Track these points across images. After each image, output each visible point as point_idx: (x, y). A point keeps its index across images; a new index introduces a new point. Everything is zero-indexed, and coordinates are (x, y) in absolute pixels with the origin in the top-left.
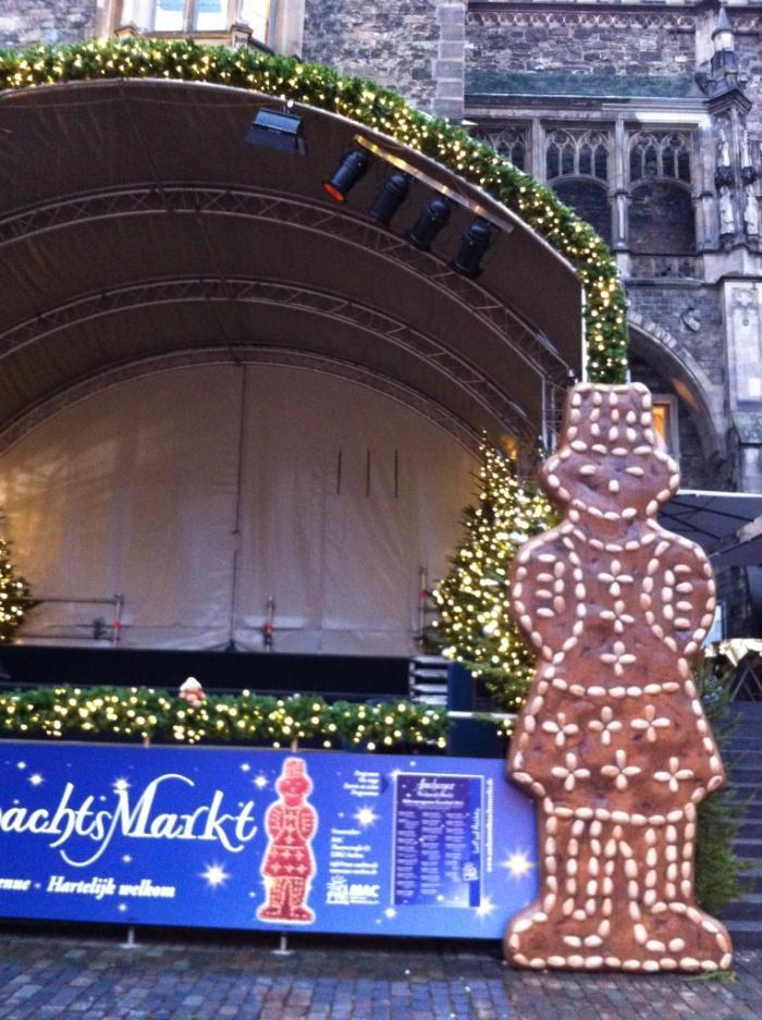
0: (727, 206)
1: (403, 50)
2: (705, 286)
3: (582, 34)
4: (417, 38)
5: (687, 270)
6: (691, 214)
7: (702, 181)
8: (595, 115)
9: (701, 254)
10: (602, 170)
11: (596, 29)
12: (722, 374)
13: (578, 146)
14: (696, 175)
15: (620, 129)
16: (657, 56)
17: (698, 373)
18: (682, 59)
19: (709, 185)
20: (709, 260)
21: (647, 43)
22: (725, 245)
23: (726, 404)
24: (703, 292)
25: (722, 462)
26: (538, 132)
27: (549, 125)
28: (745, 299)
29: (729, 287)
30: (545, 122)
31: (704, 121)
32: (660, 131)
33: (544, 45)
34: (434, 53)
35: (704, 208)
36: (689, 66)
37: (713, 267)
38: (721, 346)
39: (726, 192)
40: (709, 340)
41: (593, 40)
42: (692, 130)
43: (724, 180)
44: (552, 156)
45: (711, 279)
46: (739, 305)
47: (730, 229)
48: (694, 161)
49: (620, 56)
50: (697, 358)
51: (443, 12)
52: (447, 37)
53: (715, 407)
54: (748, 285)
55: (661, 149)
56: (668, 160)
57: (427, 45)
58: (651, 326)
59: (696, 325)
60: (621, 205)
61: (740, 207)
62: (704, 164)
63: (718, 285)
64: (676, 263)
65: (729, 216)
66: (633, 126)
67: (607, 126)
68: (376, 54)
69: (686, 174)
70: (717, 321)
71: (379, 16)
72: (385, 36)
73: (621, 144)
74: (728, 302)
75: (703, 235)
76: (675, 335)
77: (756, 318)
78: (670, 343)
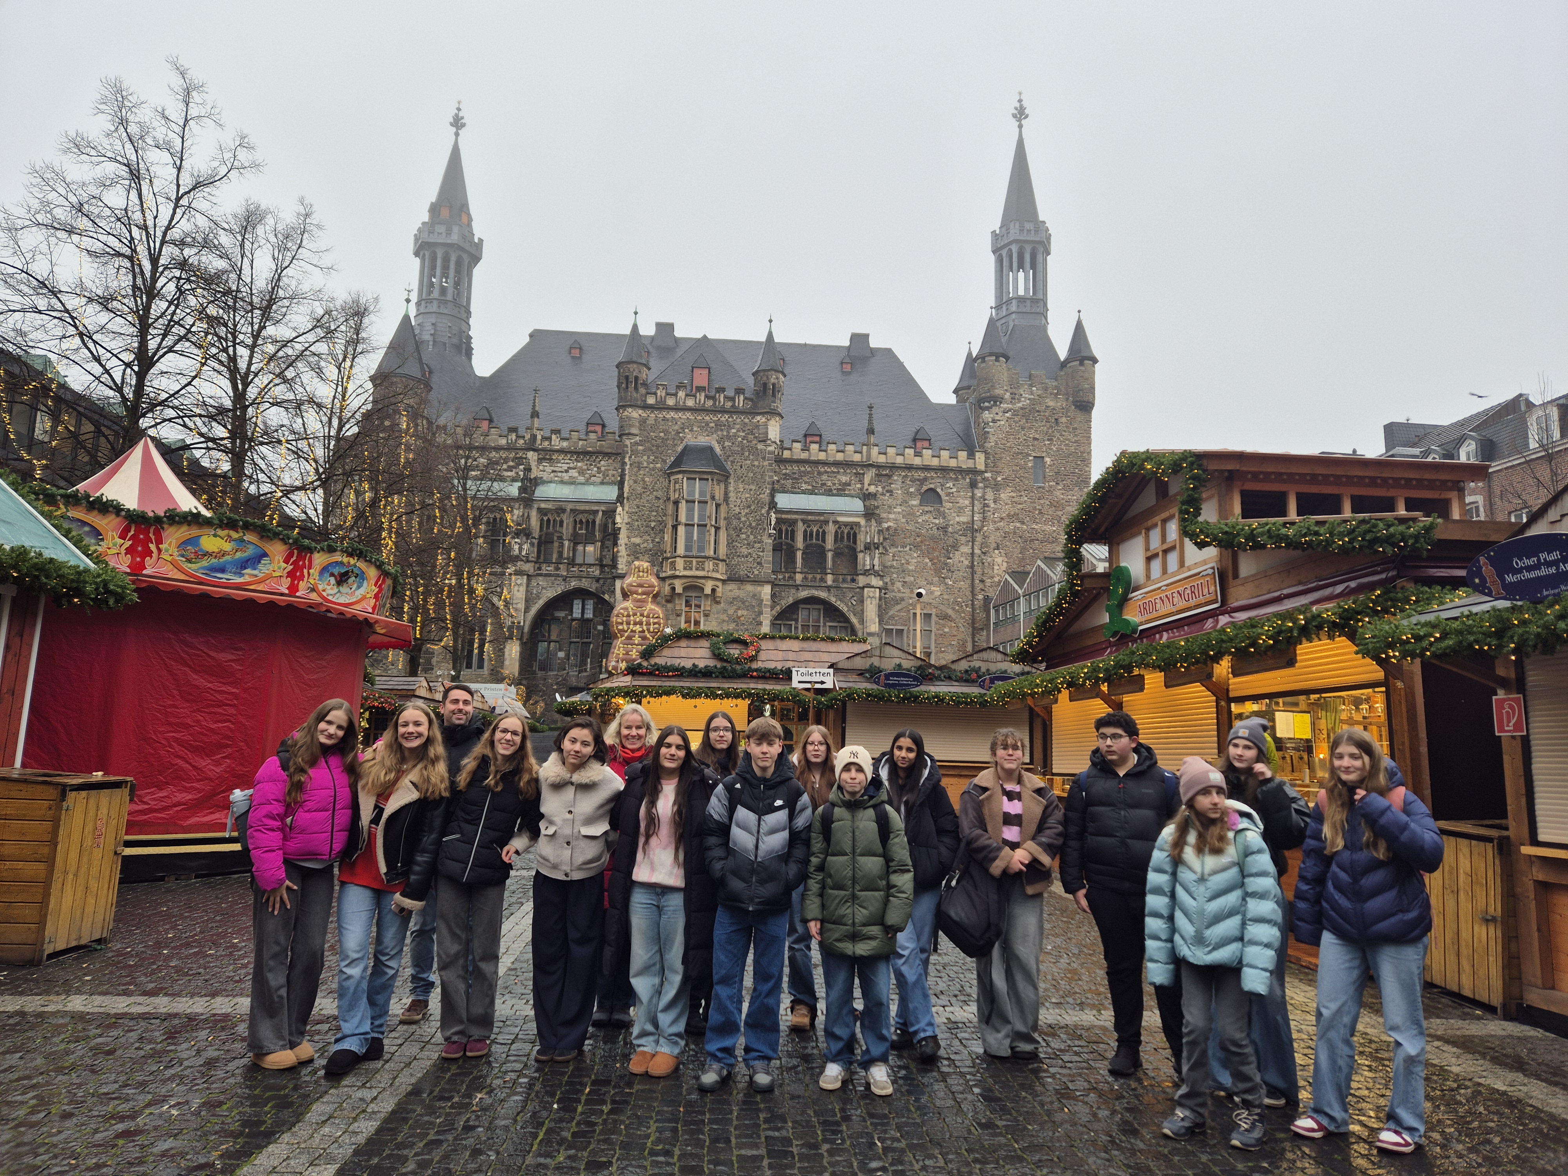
0: (868, 559)
2: (859, 588)
3: (820, 473)
5: (853, 580)
6: (855, 558)
7: (860, 546)
8: (822, 518)
9: (858, 575)
10: (824, 541)
11: (826, 472)
12: (862, 621)
13: (815, 530)
14: (858, 542)
15: (831, 524)
16: (849, 485)
17: (854, 620)
18: (859, 486)
19: (862, 548)
20: (861, 577)
21: (844, 479)
22: (866, 573)
23: (863, 632)
24: (858, 590)
26: (800, 524)
27: (803, 521)
28: (871, 595)
29: (866, 590)
30: (802, 520)
31: (863, 522)
32: (846, 524)
33: (805, 479)
35: (860, 556)
36: (861, 489)
37: (862, 580)
38: (862, 611)
39: (868, 552)
40: (859, 609)
41: (825, 477)
42: (858, 524)
43: (868, 547)
44: (805, 531)
45: (861, 585)
46: (869, 597)
47: (868, 568)
48: (858, 537)
49: (834, 484)
50: (855, 615)
54: (873, 590)
55: (846, 531)
56: (849, 533)
58: (838, 603)
59: (854, 603)
60: (830, 555)
61: (872, 559)
62: (863, 538)
63: (863, 588)
64: (849, 578)
65: (868, 562)
66: (836, 522)
67: (826, 522)
69: (855, 542)
70: (862, 601)
73: (831, 529)
74: (865, 595)
75: (859, 567)
76: (847, 606)
77: (875, 602)
78: (845, 609)
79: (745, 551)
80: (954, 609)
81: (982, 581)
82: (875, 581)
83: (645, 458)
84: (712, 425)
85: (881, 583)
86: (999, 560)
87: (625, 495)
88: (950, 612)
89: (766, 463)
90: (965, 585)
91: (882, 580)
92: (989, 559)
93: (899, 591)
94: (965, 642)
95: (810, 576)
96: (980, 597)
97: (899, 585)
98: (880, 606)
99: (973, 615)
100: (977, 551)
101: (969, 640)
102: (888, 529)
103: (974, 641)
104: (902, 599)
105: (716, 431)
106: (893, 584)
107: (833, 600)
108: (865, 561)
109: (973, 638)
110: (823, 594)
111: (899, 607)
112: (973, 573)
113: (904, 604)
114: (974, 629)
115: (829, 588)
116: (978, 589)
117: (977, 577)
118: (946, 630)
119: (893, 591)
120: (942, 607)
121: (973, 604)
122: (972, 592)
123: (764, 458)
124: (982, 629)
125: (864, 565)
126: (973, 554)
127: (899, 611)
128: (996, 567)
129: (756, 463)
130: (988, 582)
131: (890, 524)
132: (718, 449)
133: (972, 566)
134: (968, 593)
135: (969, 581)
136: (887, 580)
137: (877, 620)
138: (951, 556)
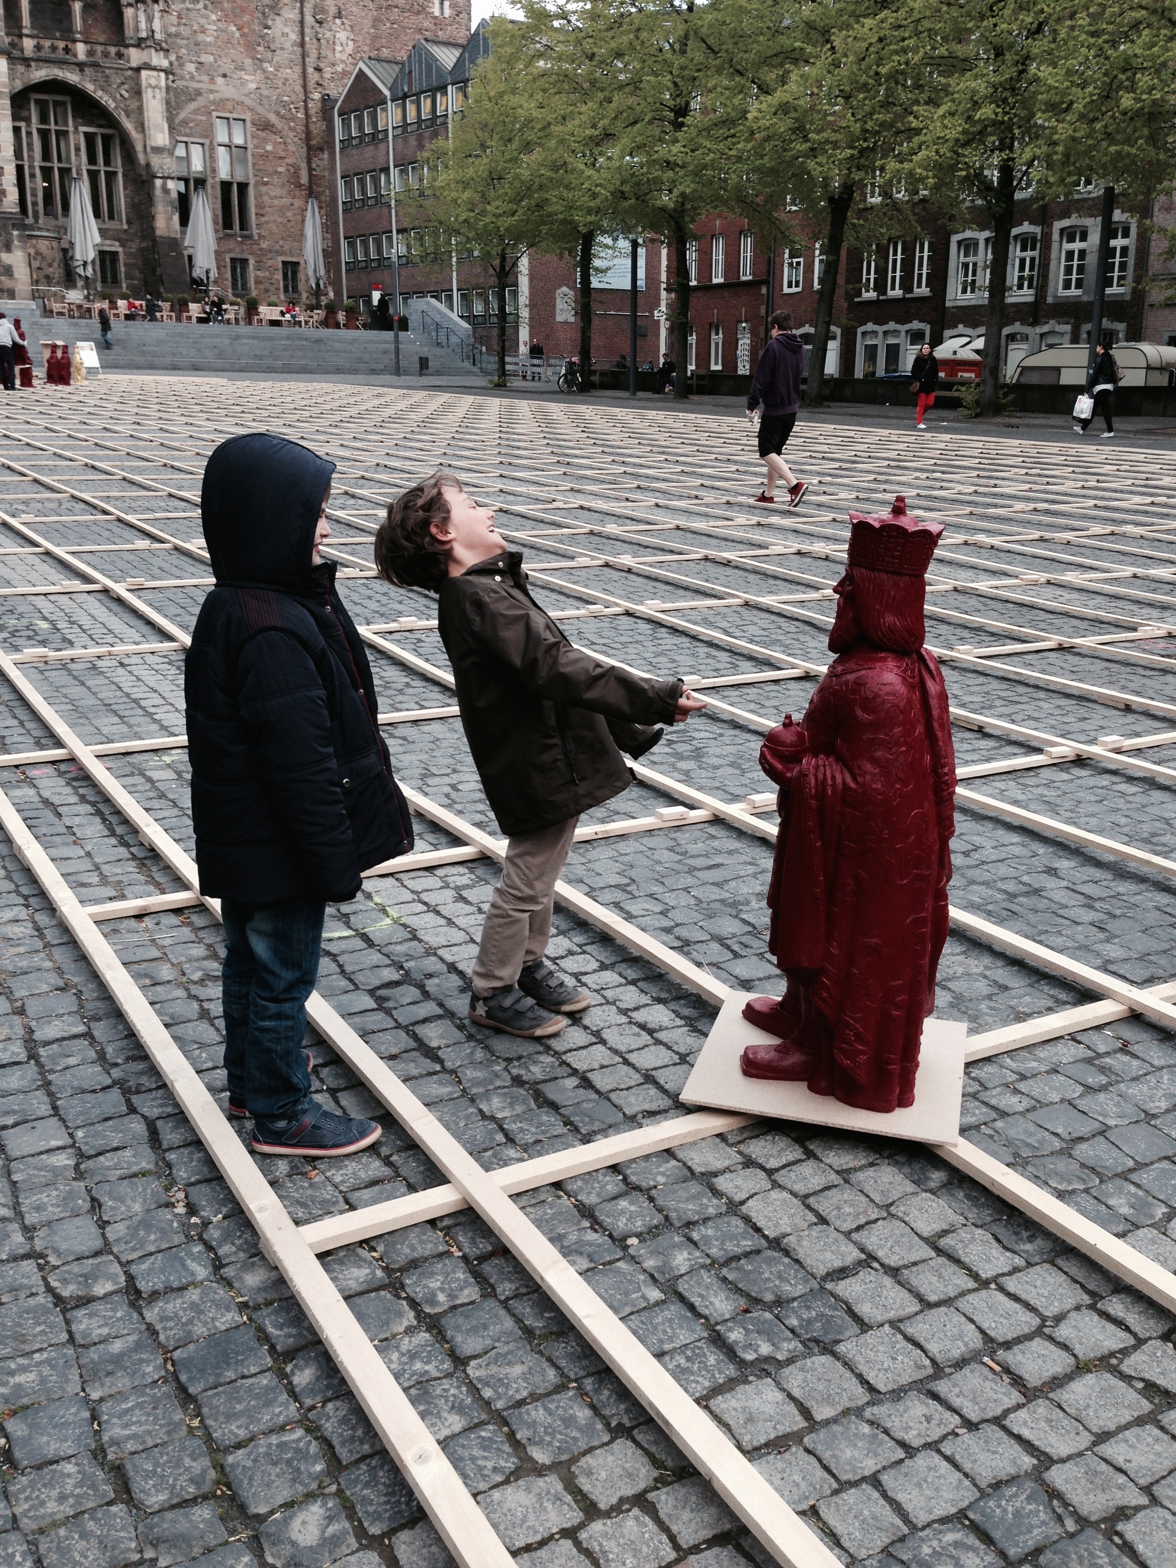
0: (142, 18)
2: (131, 68)
5: (120, 55)
6: (121, 15)
9: (127, 46)
12: (141, 127)
17: (128, 125)
20: (132, 50)
22: (140, 44)
23: (145, 147)
24: (130, 72)
25: (143, 182)
28: (153, 82)
29: (144, 73)
35: (129, 12)
37: (135, 56)
38: (140, 109)
40: (134, 105)
45: (134, 64)
46: (150, 85)
47: (144, 34)
50: (128, 116)
53: (139, 148)
54: (155, 73)
58: (100, 93)
59: (126, 95)
61: (150, 19)
63: (138, 70)
64: (113, 50)
65: (143, 25)
70: (137, 93)
74: (144, 83)
75: (129, 32)
76: (115, 100)
77: (160, 95)
78: (112, 105)
80: (278, 113)
81: (318, 70)
82: (158, 60)
85: (165, 63)
86: (342, 36)
88: (273, 118)
90: (292, 74)
91: (166, 57)
92: (328, 34)
93: (192, 78)
94: (297, 170)
95: (47, 43)
96: (317, 96)
97: (191, 67)
98: (168, 103)
99: (307, 126)
100: (309, 19)
101: (304, 165)
103: (310, 169)
104: (199, 93)
106: (182, 65)
107: (90, 87)
108: (137, 22)
109: (309, 163)
110: (72, 77)
111: (192, 106)
112: (304, 56)
113: (201, 101)
114: (309, 148)
115: (81, 66)
116: (311, 84)
117: (311, 61)
118: (269, 148)
119: (182, 78)
120: (260, 110)
121: (306, 108)
122: (304, 86)
124: (321, 149)
125: (137, 29)
126: (302, 22)
127: (196, 112)
128: (338, 48)
130: (328, 73)
133: (302, 44)
134: (299, 89)
135: (298, 69)
136: (173, 57)
137: (166, 126)
138: (270, 23)
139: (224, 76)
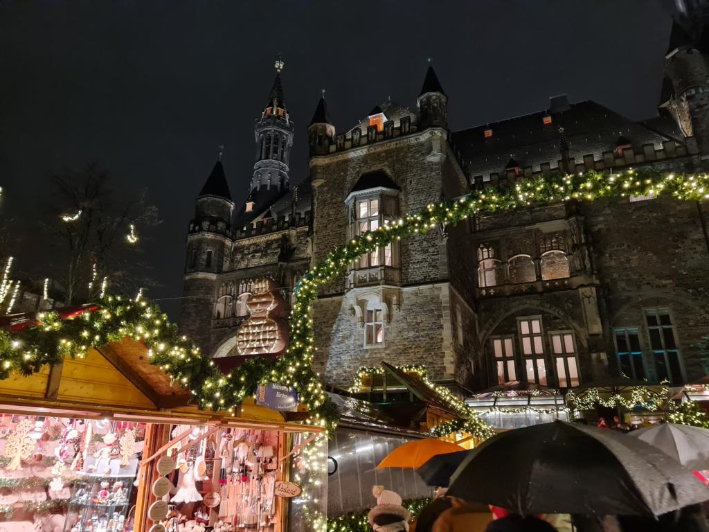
1: (429, 260)
2: (573, 290)
4: (433, 255)
7: (568, 249)
8: (524, 232)
9: (570, 278)
13: (519, 244)
14: (566, 247)
15: (533, 235)
17: (574, 324)
19: (571, 251)
20: (573, 279)
23: (586, 335)
24: (573, 292)
26: (503, 241)
27: (505, 237)
28: (587, 294)
29: (581, 290)
31: (567, 227)
32: (552, 235)
34: (438, 259)
35: (570, 260)
38: (581, 313)
42: (563, 231)
45: (575, 286)
46: (586, 297)
48: (565, 242)
50: (573, 319)
51: (439, 246)
52: (441, 254)
54: (589, 288)
55: (553, 241)
56: (556, 243)
57: (436, 257)
60: (537, 264)
61: (583, 259)
62: (568, 243)
63: (577, 289)
66: (539, 233)
67: (529, 234)
68: (421, 262)
69: (564, 249)
70: (578, 303)
71: (422, 250)
72: (424, 257)
73: (535, 240)
74: (582, 296)
75: (571, 269)
76: (564, 310)
77: (593, 301)
78: (562, 314)
79: (420, 257)
82: (591, 281)
83: (329, 195)
84: (382, 155)
87: (315, 229)
89: (433, 174)
98: (600, 306)
102: (599, 231)
105: (387, 158)
108: (575, 263)
111: (626, 307)
115: (540, 295)
123: (432, 170)
125: (575, 267)
129: (424, 176)
131: (599, 226)
132: (388, 171)
137: (599, 320)
138: (680, 245)
139: (648, 284)
